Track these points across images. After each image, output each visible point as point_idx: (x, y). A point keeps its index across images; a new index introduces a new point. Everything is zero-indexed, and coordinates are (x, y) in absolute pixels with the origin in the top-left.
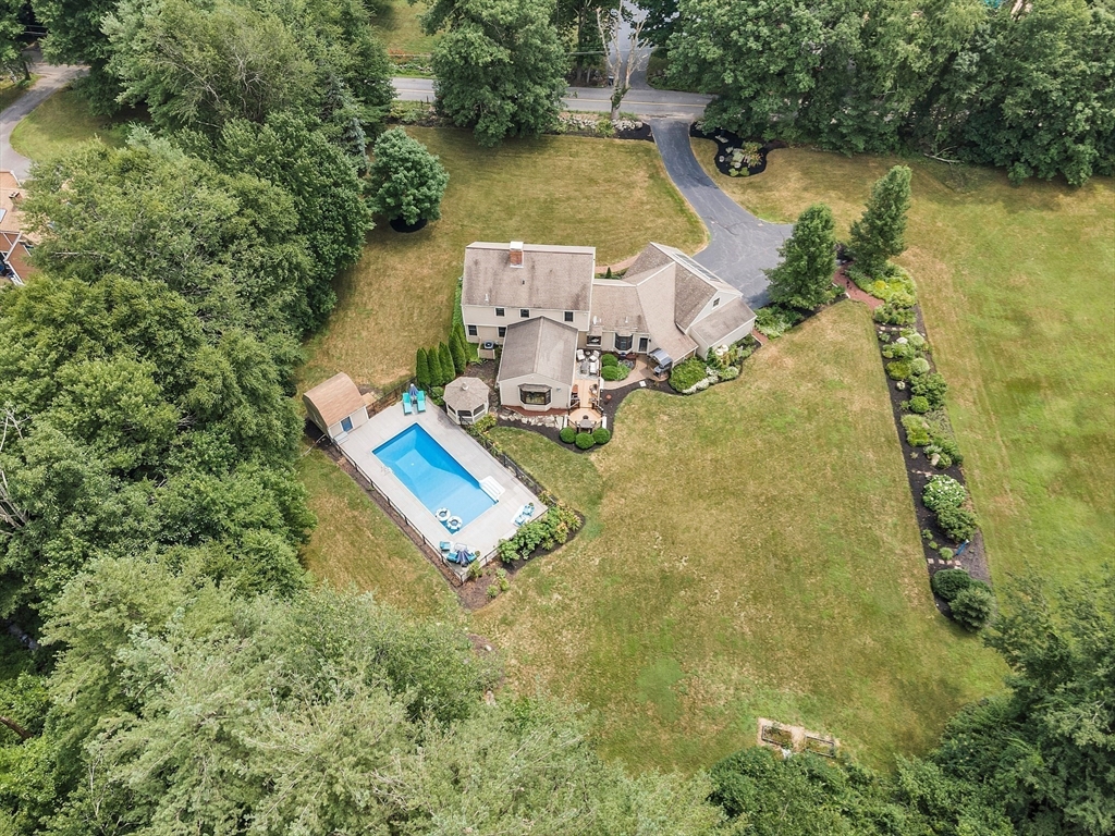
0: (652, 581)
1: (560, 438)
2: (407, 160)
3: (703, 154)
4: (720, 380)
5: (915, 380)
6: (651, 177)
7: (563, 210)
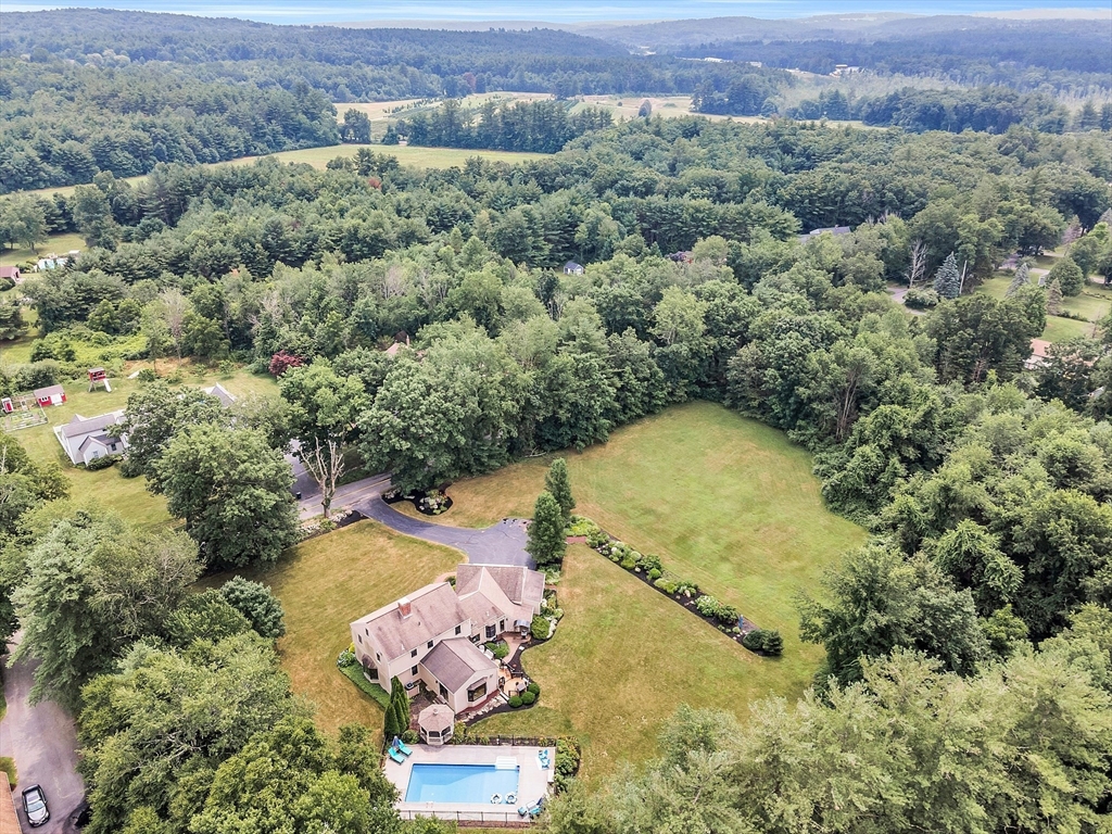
0: (642, 740)
1: (512, 706)
2: (257, 597)
3: (407, 510)
4: (558, 620)
5: (642, 563)
6: (390, 539)
7: (355, 586)
